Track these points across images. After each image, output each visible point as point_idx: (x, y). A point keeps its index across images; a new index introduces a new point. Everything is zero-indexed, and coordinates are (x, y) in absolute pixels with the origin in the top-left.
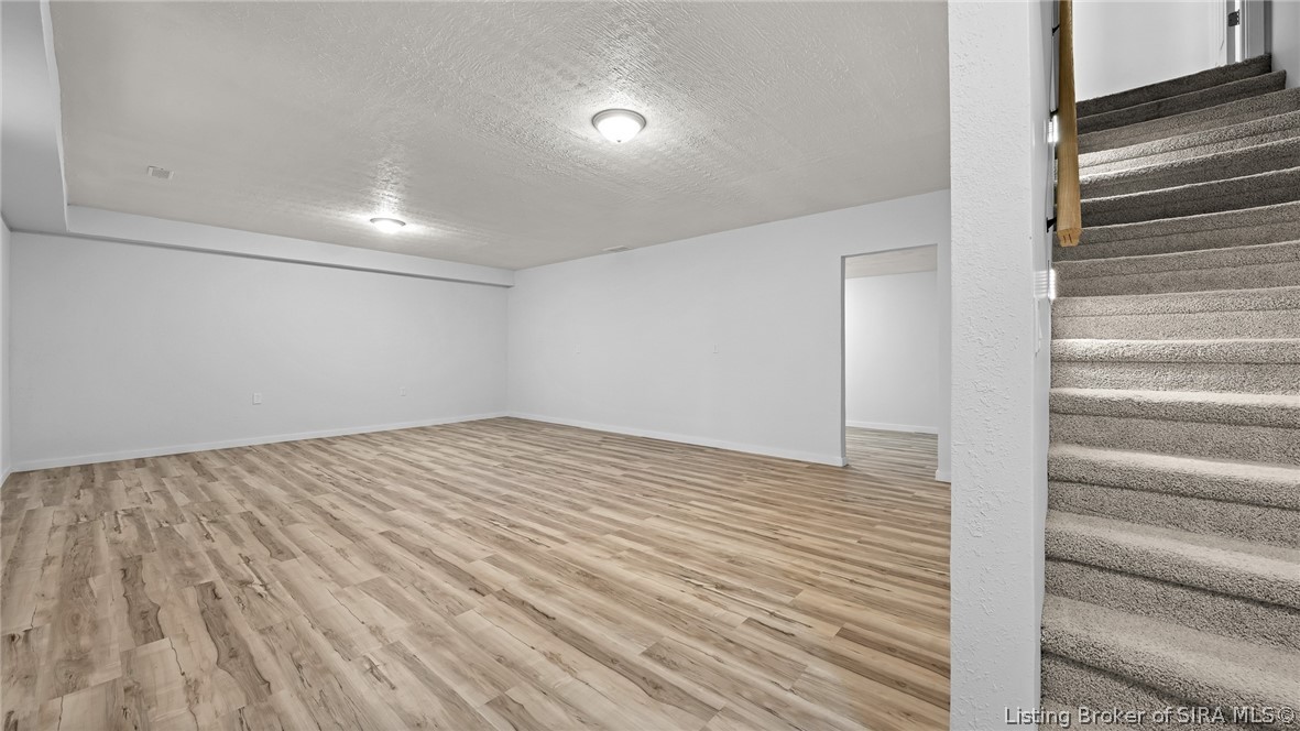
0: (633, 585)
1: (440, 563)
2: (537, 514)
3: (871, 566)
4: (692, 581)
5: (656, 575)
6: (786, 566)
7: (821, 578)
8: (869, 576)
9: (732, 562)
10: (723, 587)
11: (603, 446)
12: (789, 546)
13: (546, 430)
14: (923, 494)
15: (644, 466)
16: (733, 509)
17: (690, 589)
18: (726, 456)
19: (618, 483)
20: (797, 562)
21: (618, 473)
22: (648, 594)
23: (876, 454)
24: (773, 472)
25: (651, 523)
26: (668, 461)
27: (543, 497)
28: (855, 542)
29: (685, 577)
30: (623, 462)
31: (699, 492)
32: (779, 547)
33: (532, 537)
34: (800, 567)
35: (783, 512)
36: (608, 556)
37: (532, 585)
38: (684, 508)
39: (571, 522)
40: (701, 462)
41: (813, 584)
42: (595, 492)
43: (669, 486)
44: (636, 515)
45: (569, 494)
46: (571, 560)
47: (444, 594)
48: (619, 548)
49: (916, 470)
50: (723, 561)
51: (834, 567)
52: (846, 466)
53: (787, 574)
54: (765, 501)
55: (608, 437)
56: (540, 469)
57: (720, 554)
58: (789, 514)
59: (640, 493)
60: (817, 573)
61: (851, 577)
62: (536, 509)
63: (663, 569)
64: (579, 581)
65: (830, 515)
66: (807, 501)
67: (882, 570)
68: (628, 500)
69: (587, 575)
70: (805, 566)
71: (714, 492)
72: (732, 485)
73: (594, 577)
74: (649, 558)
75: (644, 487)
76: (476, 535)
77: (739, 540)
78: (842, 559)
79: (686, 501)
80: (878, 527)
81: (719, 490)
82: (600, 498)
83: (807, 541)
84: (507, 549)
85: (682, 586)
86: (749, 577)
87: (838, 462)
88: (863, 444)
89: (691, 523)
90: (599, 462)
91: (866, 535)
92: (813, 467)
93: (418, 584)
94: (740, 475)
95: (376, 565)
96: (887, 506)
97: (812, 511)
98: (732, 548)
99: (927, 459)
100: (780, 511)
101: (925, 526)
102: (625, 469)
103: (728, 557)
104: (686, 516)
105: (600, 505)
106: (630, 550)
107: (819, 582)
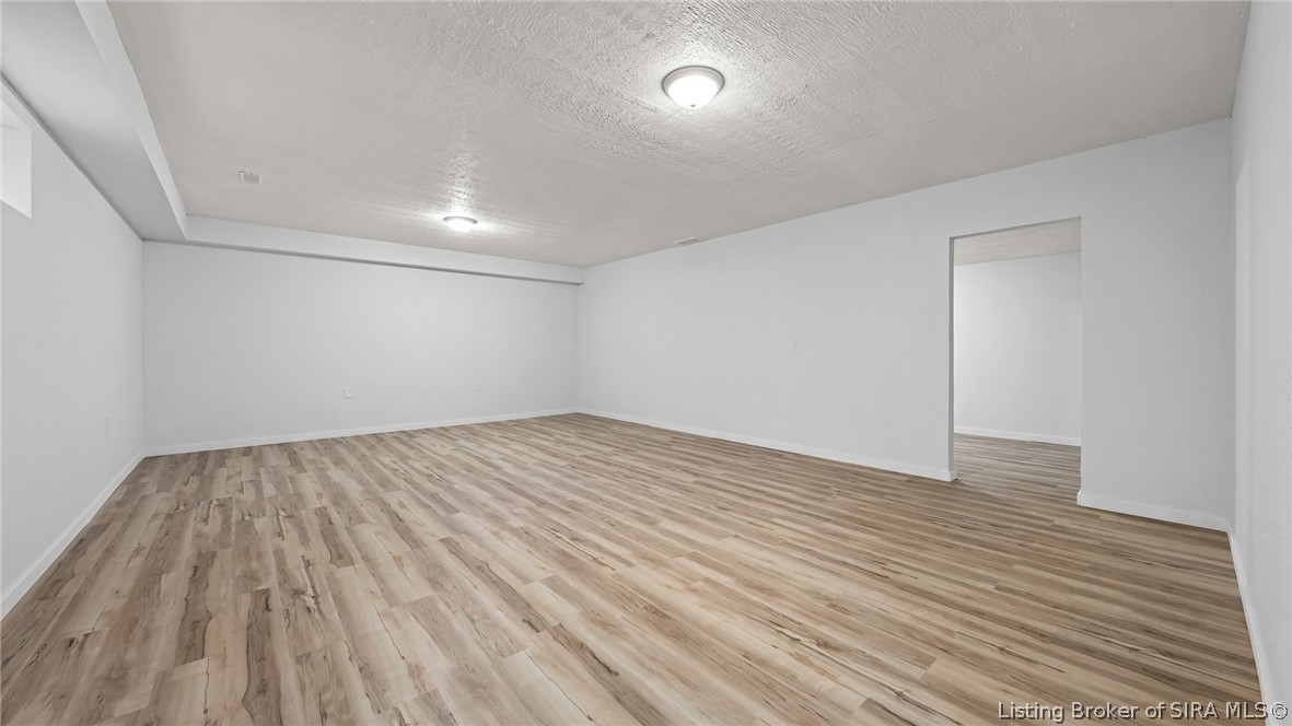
0: (710, 630)
1: (495, 582)
2: (603, 526)
3: (1023, 628)
4: (785, 631)
5: (739, 617)
6: (906, 619)
7: (956, 641)
8: (1025, 643)
9: (834, 606)
10: (826, 645)
11: (673, 447)
12: (903, 587)
13: (615, 428)
14: (1065, 522)
15: (718, 472)
16: (824, 531)
17: (784, 644)
18: (806, 463)
19: (689, 491)
20: (919, 613)
21: (690, 479)
22: (732, 647)
23: (988, 466)
24: (866, 486)
25: (732, 546)
26: (744, 467)
27: (609, 505)
28: (991, 588)
29: (776, 624)
30: (694, 466)
31: (782, 506)
32: (892, 590)
33: (597, 554)
34: (925, 621)
35: (888, 539)
36: (681, 587)
37: (593, 621)
38: (767, 528)
39: (639, 538)
40: (780, 470)
41: (948, 650)
42: (665, 501)
43: (747, 498)
44: (711, 533)
45: (638, 503)
46: (637, 589)
47: (495, 626)
48: (693, 577)
49: (1045, 490)
50: (822, 605)
51: (971, 625)
52: (955, 481)
53: (909, 631)
54: (863, 523)
55: (678, 438)
56: (606, 471)
57: (816, 594)
58: (895, 541)
59: (715, 505)
60: (950, 632)
61: (1000, 643)
62: (602, 519)
63: (749, 611)
64: (647, 620)
65: (949, 546)
66: (915, 526)
67: (1042, 635)
68: (702, 514)
69: (656, 612)
70: (933, 621)
71: (800, 508)
72: (821, 500)
73: (665, 616)
74: (730, 593)
75: (719, 498)
76: (537, 548)
77: (838, 575)
78: (980, 614)
79: (768, 518)
80: (1017, 567)
81: (805, 505)
82: (671, 509)
83: (925, 582)
84: (569, 569)
85: (774, 639)
86: (859, 632)
87: (945, 475)
88: (969, 454)
89: (776, 548)
90: (669, 466)
91: (1005, 579)
92: (914, 481)
93: (468, 609)
94: (826, 487)
95: (430, 580)
96: (1022, 537)
97: (924, 539)
98: (831, 586)
99: (1057, 476)
100: (882, 537)
101: (1084, 569)
102: (697, 475)
103: (827, 598)
104: (769, 538)
105: (671, 518)
106: (707, 580)
107: (957, 647)
